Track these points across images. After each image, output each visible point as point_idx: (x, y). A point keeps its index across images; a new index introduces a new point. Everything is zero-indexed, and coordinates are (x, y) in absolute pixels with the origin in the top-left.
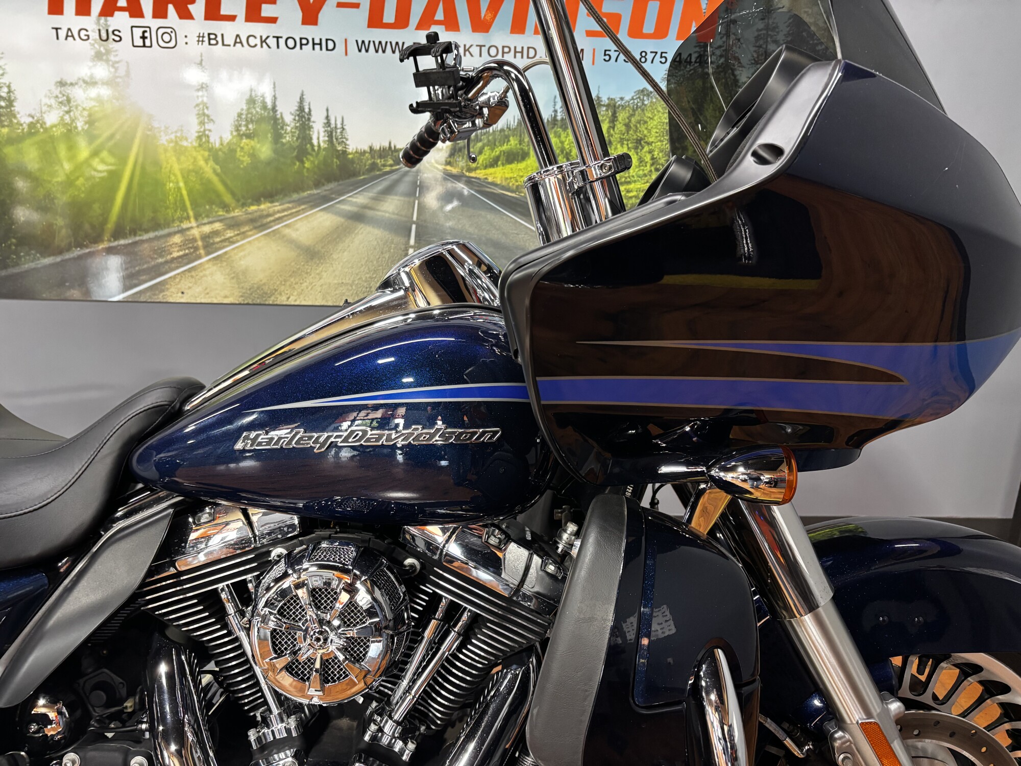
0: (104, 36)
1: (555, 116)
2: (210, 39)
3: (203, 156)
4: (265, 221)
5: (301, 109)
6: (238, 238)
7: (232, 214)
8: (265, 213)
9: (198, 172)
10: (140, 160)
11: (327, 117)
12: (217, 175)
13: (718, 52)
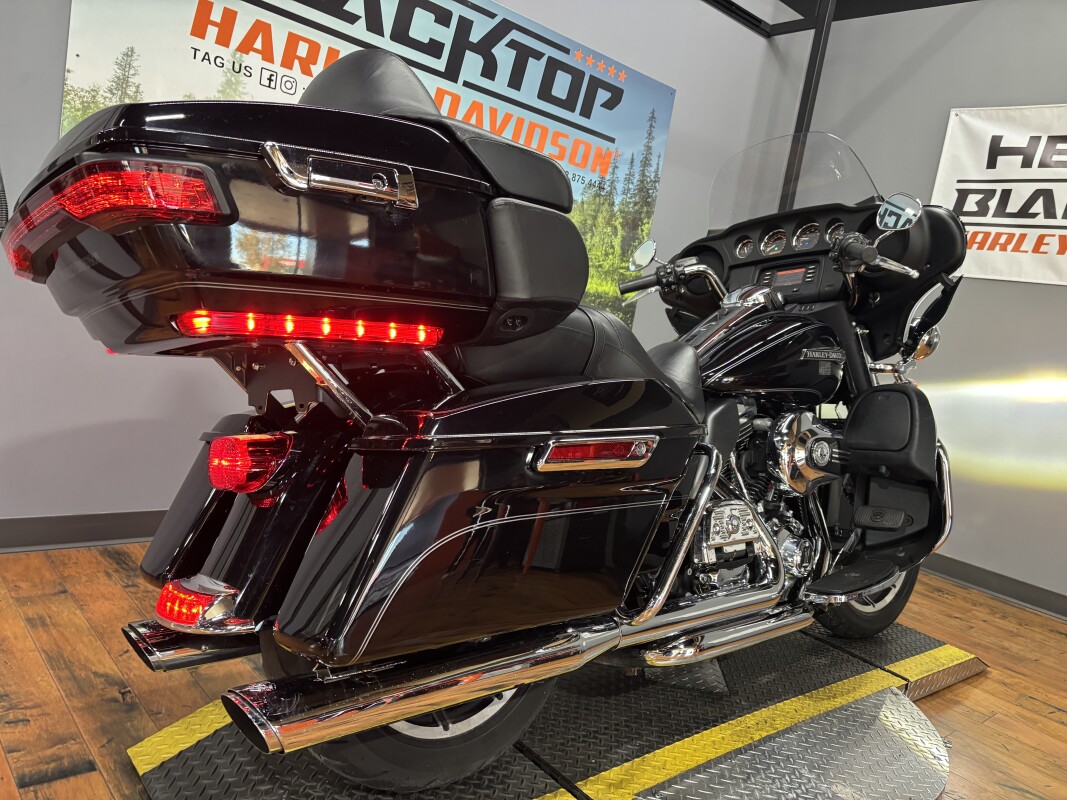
0: (237, 68)
13: (608, 183)
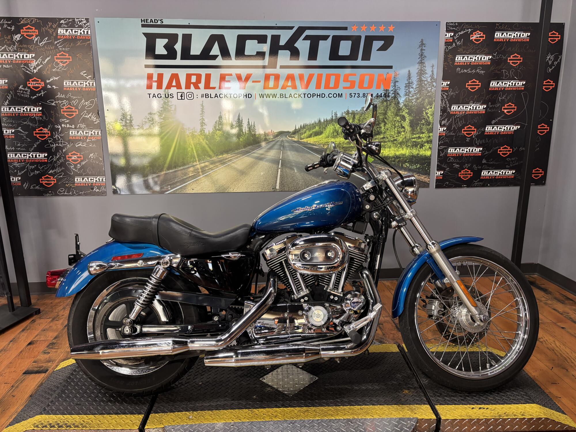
0: (167, 96)
1: (332, 118)
2: (206, 96)
3: (202, 138)
4: (225, 161)
5: (239, 119)
6: (215, 168)
7: (213, 159)
8: (225, 158)
9: (200, 144)
10: (179, 140)
11: (248, 122)
12: (207, 144)
13: (392, 92)
